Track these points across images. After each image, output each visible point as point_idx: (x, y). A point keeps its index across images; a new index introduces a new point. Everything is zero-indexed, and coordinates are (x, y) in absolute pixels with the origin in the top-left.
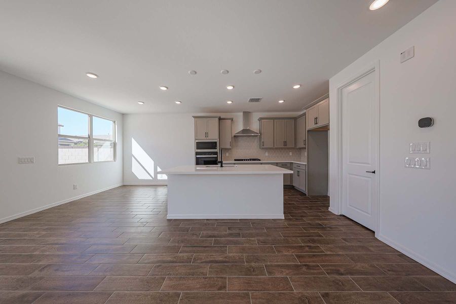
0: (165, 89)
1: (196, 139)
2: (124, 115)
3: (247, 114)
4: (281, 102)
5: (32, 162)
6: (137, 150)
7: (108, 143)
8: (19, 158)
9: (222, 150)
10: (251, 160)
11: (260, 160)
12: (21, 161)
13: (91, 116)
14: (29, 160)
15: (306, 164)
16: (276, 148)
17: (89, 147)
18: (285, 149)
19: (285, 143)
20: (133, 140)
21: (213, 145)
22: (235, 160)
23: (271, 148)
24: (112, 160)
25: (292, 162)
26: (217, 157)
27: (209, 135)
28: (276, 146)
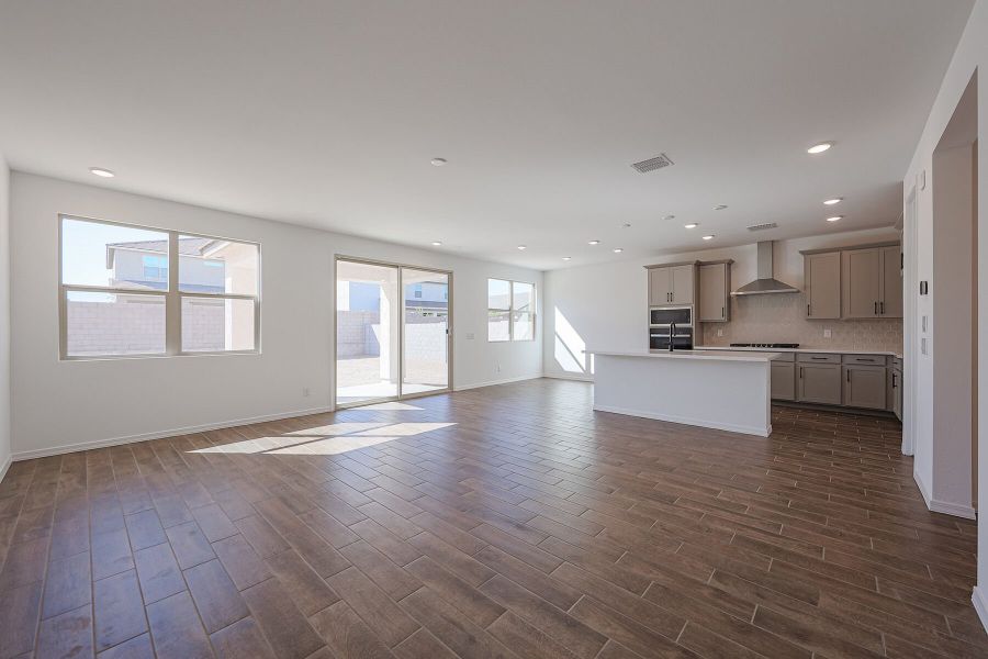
1: (650, 306)
2: (544, 272)
3: (771, 248)
4: (834, 219)
6: (562, 325)
7: (525, 315)
9: (702, 325)
10: (775, 346)
11: (796, 346)
13: (511, 282)
16: (848, 321)
17: (510, 321)
18: (879, 320)
19: (880, 308)
20: (556, 309)
21: (684, 315)
22: (734, 344)
24: (531, 338)
25: (891, 353)
26: (691, 338)
27: (675, 297)
28: (847, 316)
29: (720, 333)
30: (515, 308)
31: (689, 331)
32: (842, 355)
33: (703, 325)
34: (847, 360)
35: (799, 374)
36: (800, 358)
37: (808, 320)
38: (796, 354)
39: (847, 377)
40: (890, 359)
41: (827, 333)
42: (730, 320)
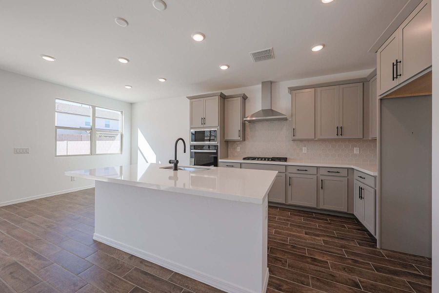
0: (125, 61)
1: (191, 128)
2: (131, 104)
3: (269, 86)
4: (317, 48)
5: (28, 153)
8: (15, 149)
10: (273, 159)
12: (17, 152)
13: (94, 107)
14: (25, 151)
15: (376, 174)
16: (320, 140)
17: (91, 140)
18: (343, 140)
19: (340, 131)
20: (139, 131)
22: (244, 159)
23: (308, 140)
24: (119, 152)
25: (352, 167)
26: (217, 153)
27: (207, 121)
28: (319, 137)
29: (238, 149)
30: (97, 127)
31: (216, 147)
32: (317, 167)
33: (227, 143)
34: (322, 172)
35: (289, 182)
36: (290, 170)
37: (294, 140)
38: (286, 166)
39: (321, 185)
40: (350, 171)
41: (304, 150)
42: (244, 139)
